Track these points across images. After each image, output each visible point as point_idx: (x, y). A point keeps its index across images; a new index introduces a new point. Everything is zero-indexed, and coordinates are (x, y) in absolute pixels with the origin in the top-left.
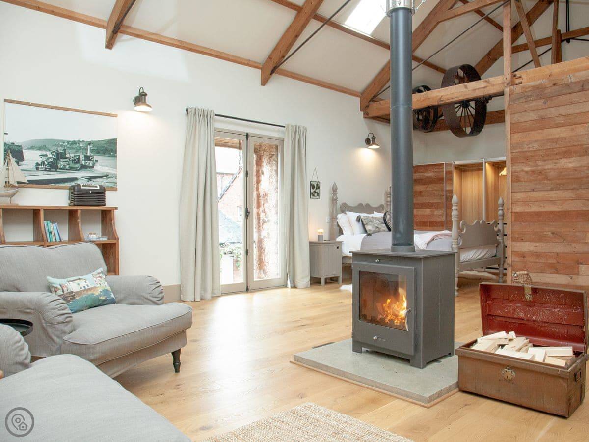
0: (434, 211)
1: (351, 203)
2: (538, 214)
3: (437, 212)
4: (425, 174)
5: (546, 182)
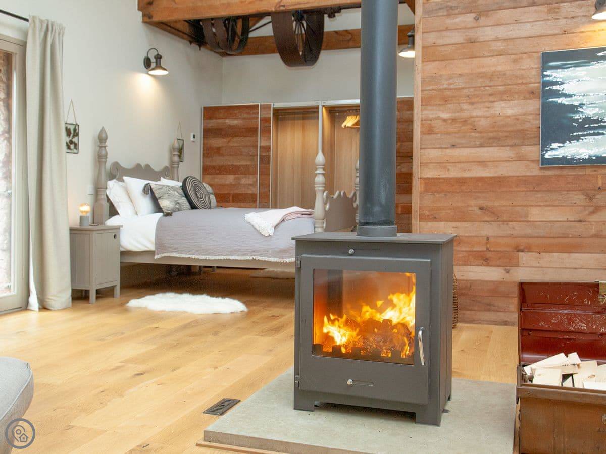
0: (239, 179)
1: (126, 164)
2: (461, 181)
3: (244, 181)
4: (227, 121)
5: (473, 134)
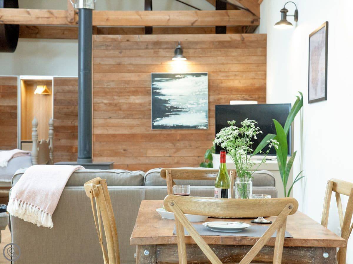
5: (120, 112)
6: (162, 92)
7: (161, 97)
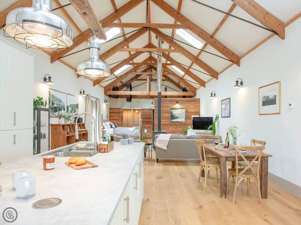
4: (115, 111)
6: (173, 113)
7: (173, 114)
